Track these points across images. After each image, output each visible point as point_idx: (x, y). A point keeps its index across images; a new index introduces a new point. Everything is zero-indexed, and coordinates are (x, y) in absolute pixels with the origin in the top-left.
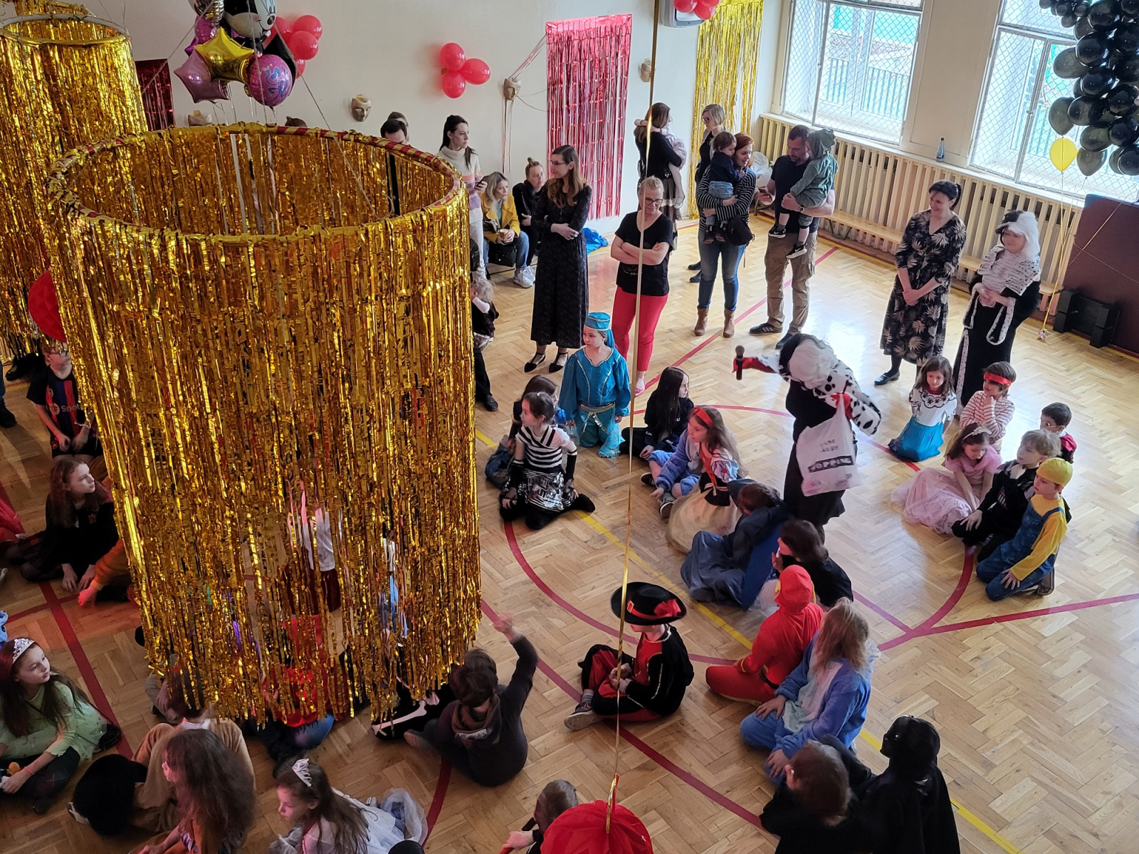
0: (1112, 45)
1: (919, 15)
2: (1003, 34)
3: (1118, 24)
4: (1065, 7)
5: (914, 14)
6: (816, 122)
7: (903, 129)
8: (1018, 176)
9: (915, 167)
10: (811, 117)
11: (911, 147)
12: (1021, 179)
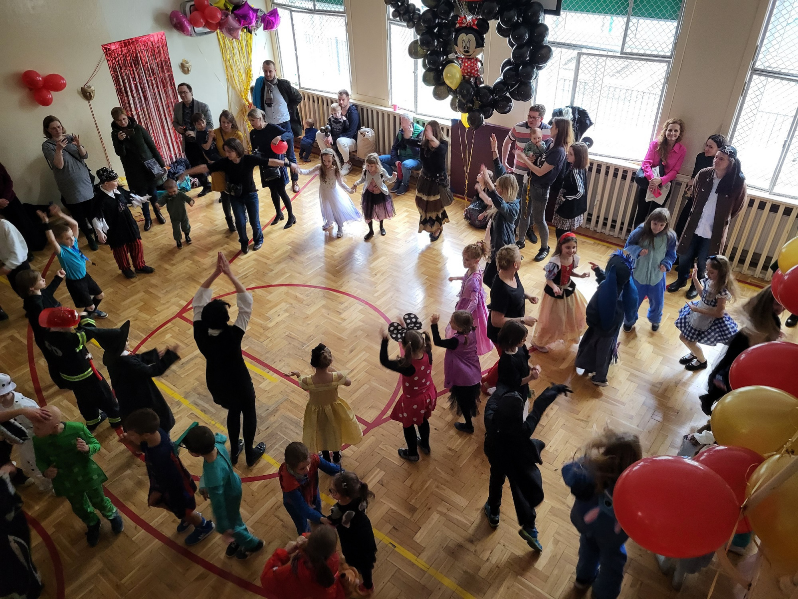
0: (438, 36)
1: (344, 16)
2: (392, 25)
3: (439, 25)
4: (407, 17)
5: (341, 16)
6: (302, 86)
7: (351, 86)
8: (416, 110)
9: (362, 109)
10: (298, 83)
11: (359, 97)
12: (418, 112)
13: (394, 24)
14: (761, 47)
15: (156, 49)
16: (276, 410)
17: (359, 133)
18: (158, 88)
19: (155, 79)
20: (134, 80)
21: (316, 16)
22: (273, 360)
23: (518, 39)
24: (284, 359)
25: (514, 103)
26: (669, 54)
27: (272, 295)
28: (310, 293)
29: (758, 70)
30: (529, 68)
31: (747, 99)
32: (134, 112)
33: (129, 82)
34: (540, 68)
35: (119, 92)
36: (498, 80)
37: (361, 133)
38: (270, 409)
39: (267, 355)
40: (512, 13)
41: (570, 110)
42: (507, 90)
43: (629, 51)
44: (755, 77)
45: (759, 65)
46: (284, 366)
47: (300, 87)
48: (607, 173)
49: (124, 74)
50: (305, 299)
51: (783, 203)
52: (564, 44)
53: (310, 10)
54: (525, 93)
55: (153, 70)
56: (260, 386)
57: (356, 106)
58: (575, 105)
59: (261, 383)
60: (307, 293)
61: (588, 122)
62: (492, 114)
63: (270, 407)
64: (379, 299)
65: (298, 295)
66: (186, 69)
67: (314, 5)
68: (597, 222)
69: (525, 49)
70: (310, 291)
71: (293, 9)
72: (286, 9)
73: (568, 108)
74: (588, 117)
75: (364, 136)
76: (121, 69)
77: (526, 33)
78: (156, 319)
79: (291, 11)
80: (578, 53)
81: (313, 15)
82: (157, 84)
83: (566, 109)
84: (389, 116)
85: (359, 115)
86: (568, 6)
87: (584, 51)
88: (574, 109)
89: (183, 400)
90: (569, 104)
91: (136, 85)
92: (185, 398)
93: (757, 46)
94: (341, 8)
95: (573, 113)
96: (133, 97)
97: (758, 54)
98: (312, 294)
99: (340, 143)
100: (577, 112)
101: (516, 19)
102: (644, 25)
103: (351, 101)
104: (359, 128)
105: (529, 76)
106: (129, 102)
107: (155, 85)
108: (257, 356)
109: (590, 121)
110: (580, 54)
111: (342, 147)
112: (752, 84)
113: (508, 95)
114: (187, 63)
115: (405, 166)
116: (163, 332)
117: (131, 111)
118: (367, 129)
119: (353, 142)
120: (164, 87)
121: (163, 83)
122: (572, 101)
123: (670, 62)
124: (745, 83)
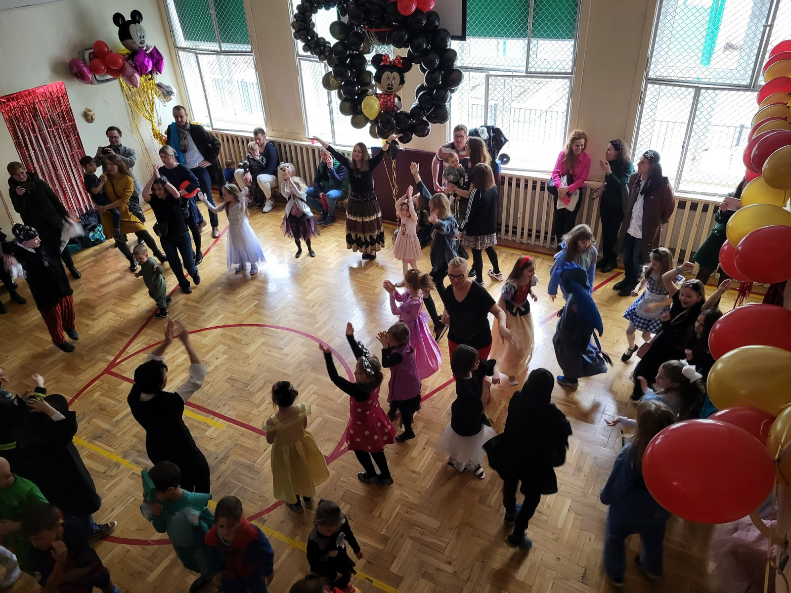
0: (351, 66)
1: (252, 55)
2: (301, 61)
3: (350, 56)
4: (318, 50)
5: (249, 55)
6: (214, 127)
7: (266, 124)
8: (335, 142)
9: (280, 145)
10: (210, 125)
11: (274, 133)
12: (337, 143)
13: (304, 60)
14: (652, 58)
15: (56, 99)
16: (226, 457)
17: (279, 168)
18: (60, 139)
19: (57, 130)
20: (34, 132)
21: (222, 57)
22: (216, 406)
23: (429, 64)
24: (228, 402)
25: (431, 126)
26: (570, 71)
27: (207, 339)
28: (248, 332)
29: (651, 79)
30: (443, 92)
31: (645, 106)
32: (36, 165)
33: (29, 135)
34: (452, 91)
35: (18, 145)
36: (414, 105)
37: (281, 169)
38: (219, 457)
39: (209, 401)
40: (421, 40)
41: (486, 130)
42: (424, 114)
43: (533, 70)
44: (649, 86)
45: (651, 75)
46: (229, 410)
47: (213, 129)
48: (526, 186)
49: (22, 127)
50: (243, 338)
51: (689, 199)
52: (471, 68)
53: (217, 52)
54: (441, 116)
55: (53, 120)
56: (206, 434)
57: (273, 142)
58: (489, 125)
59: (206, 431)
60: (244, 332)
61: (503, 139)
62: (411, 139)
63: (219, 454)
64: (320, 330)
65: (235, 335)
66: (89, 117)
67: (220, 47)
68: (522, 234)
69: (437, 73)
70: (247, 330)
71: (198, 52)
72: (191, 52)
73: (483, 128)
74: (503, 135)
75: (285, 171)
76: (19, 122)
77: (436, 58)
78: (82, 379)
79: (196, 54)
80: (487, 75)
81: (219, 56)
82: (59, 134)
83: (481, 129)
84: (307, 149)
85: (277, 150)
86: (471, 32)
87: (491, 73)
88: (489, 128)
89: (121, 460)
90: (483, 124)
91: (36, 137)
92: (124, 457)
93: (648, 58)
94: (248, 48)
95: (489, 132)
96: (34, 149)
97: (650, 65)
98: (250, 333)
99: (261, 180)
100: (492, 131)
101: (425, 45)
102: (544, 45)
103: (267, 138)
104: (278, 164)
105: (444, 99)
106: (30, 155)
107: (57, 137)
108: (199, 404)
109: (505, 138)
110: (488, 77)
111: (263, 183)
112: (648, 92)
113: (425, 118)
114: (90, 111)
115: (330, 197)
116: (91, 391)
117: (33, 164)
118: (287, 164)
119: (274, 179)
120: (67, 137)
121: (65, 133)
122: (486, 122)
123: (571, 78)
124: (642, 92)
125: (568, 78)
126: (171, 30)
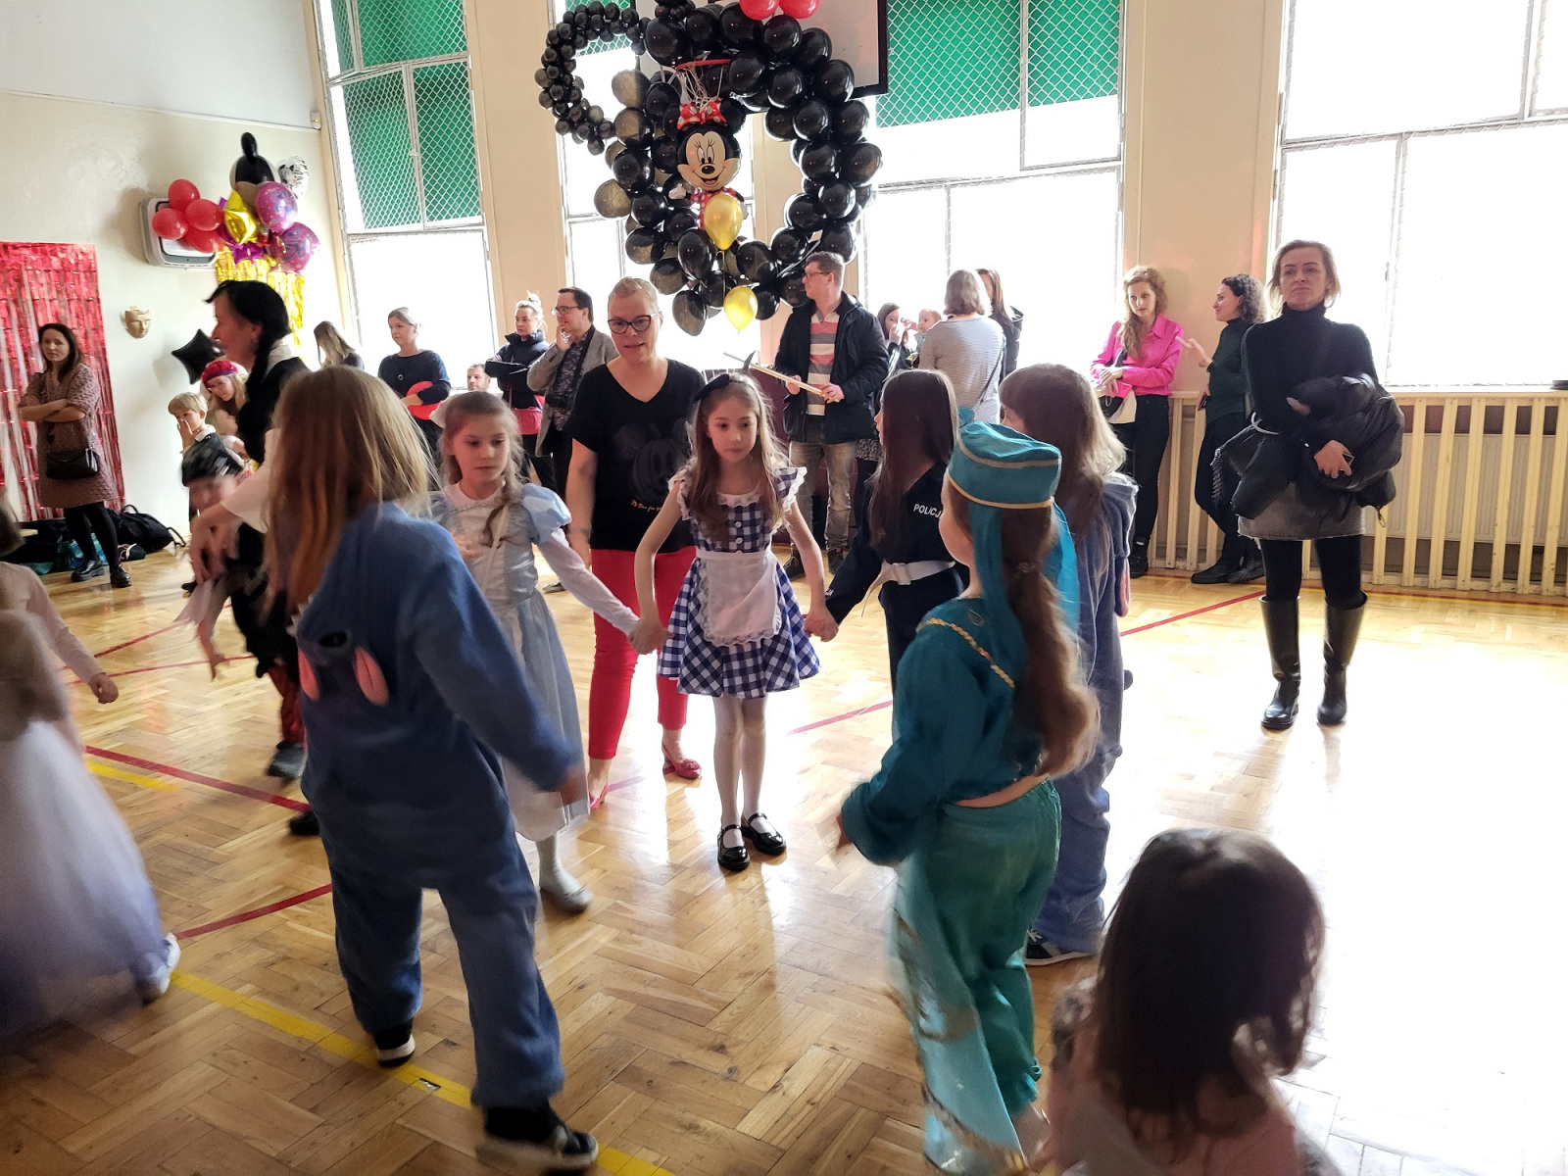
1: (481, 230)
2: (574, 226)
5: (474, 230)
13: (579, 223)
14: (1288, 98)
23: (809, 124)
26: (1115, 154)
29: (1293, 141)
30: (839, 189)
36: (780, 231)
42: (801, 246)
43: (1034, 162)
44: (1289, 155)
45: (1292, 133)
53: (418, 232)
66: (137, 324)
69: (825, 149)
77: (822, 114)
93: (1281, 95)
97: (1286, 110)
101: (798, 89)
105: (842, 203)
112: (1290, 169)
114: (140, 313)
123: (1119, 169)
124: (1276, 172)
125: (1112, 169)
126: (341, 208)
